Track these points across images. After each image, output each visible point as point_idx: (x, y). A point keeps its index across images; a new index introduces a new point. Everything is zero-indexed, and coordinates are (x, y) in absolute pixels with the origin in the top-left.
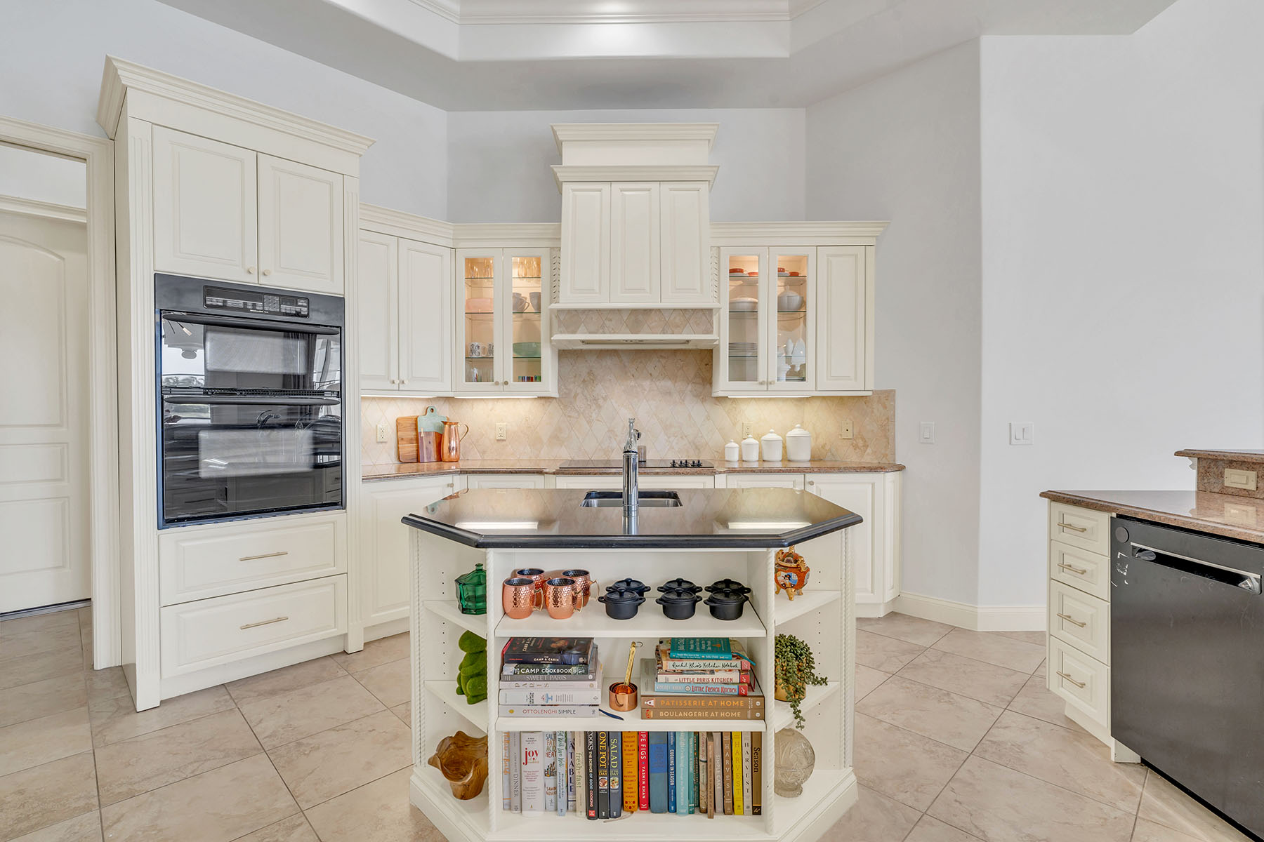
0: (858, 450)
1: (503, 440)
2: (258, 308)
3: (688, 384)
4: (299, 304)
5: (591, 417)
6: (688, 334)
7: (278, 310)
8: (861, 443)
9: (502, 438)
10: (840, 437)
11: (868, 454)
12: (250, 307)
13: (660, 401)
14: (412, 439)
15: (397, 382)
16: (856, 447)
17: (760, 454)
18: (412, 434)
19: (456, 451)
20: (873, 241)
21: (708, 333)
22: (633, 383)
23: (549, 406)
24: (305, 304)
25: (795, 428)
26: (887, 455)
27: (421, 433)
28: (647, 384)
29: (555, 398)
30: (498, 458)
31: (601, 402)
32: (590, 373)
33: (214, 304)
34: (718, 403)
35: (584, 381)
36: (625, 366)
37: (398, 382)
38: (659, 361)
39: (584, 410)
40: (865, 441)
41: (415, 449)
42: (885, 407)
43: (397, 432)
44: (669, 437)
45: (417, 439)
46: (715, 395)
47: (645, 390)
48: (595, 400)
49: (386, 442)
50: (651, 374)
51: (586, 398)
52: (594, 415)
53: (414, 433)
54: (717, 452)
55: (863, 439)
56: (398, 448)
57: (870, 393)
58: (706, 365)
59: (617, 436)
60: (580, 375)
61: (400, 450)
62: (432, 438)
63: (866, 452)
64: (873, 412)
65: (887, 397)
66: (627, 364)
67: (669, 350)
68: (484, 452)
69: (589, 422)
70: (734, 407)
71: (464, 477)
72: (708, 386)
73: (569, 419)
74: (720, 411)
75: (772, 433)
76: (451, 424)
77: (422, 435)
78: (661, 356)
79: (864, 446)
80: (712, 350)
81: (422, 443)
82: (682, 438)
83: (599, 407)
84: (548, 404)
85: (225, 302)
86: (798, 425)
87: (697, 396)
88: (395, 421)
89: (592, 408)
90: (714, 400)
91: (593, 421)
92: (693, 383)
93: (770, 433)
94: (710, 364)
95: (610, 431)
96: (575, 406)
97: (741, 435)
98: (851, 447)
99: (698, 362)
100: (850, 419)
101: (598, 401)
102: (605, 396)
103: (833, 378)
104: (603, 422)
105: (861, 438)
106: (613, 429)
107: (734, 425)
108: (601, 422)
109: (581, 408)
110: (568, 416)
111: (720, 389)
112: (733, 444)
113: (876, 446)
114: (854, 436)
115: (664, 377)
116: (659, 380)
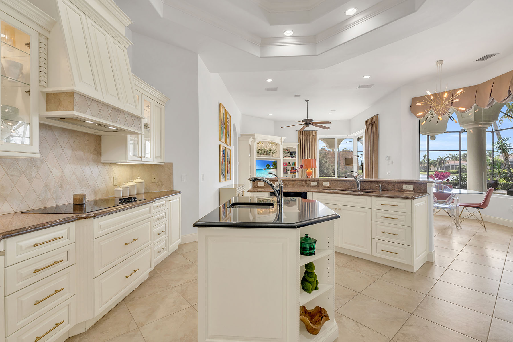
0: (159, 186)
3: (91, 155)
5: (31, 175)
8: (160, 184)
10: (151, 182)
16: (158, 185)
21: (139, 130)
26: (171, 187)
34: (104, 166)
40: (162, 183)
42: (170, 169)
44: (82, 188)
46: (102, 162)
52: (33, 174)
54: (104, 194)
57: (163, 164)
58: (99, 144)
59: (50, 189)
63: (163, 187)
64: (164, 171)
65: (169, 166)
67: (81, 132)
69: (30, 180)
72: (100, 156)
73: (11, 177)
74: (104, 170)
78: (77, 135)
79: (161, 185)
80: (101, 136)
82: (88, 187)
83: (38, 167)
86: (139, 177)
87: (95, 162)
89: (32, 168)
90: (102, 164)
91: (33, 179)
92: (93, 154)
93: (130, 181)
94: (100, 144)
95: (46, 185)
96: (17, 167)
97: (113, 183)
98: (156, 185)
99: (95, 142)
100: (156, 174)
101: (37, 163)
102: (42, 159)
103: (156, 157)
104: (41, 179)
105: (160, 181)
106: (49, 184)
107: (110, 178)
108: (39, 179)
109: (22, 168)
110: (11, 175)
111: (105, 158)
112: (119, 188)
113: (167, 184)
114: (157, 181)
115: (79, 149)
116: (76, 150)
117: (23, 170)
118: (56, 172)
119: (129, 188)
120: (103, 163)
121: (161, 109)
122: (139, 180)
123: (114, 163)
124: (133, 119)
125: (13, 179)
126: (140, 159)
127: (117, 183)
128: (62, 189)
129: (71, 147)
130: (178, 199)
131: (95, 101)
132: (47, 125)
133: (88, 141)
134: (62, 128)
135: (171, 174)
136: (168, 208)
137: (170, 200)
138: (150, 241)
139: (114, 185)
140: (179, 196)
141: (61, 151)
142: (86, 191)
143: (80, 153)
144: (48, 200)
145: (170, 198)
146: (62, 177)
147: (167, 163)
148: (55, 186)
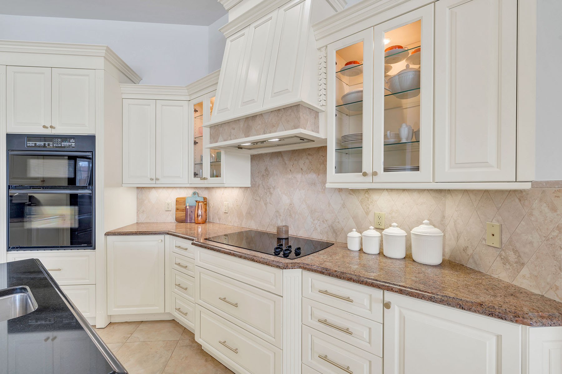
0: (508, 266)
1: (227, 213)
2: (51, 145)
4: (71, 141)
5: (267, 201)
6: (280, 131)
7: (60, 145)
8: (512, 257)
9: (226, 211)
10: (483, 241)
11: (524, 276)
12: (47, 145)
13: (308, 190)
14: (183, 210)
16: (506, 260)
21: (295, 128)
22: (290, 177)
24: (74, 141)
25: (422, 223)
28: (299, 176)
29: (249, 187)
30: (225, 223)
31: (272, 190)
32: (266, 170)
33: (31, 145)
34: (352, 194)
35: (263, 175)
36: (286, 164)
37: (155, 179)
38: (307, 158)
39: (263, 196)
40: (519, 256)
41: (184, 215)
43: (177, 205)
44: (314, 220)
45: (186, 210)
47: (298, 181)
48: (269, 189)
49: (170, 211)
51: (264, 187)
52: (268, 200)
53: (184, 206)
55: (516, 251)
56: (176, 214)
57: (528, 186)
59: (280, 215)
60: (261, 171)
62: (194, 209)
64: (531, 214)
66: (287, 162)
68: (220, 219)
69: (266, 204)
70: (366, 197)
75: (394, 226)
77: (187, 207)
78: (308, 154)
82: (323, 221)
83: (271, 194)
85: (35, 144)
88: (176, 199)
95: (277, 212)
96: (259, 193)
98: (498, 259)
100: (498, 221)
102: (274, 186)
104: (273, 205)
105: (513, 249)
106: (279, 211)
107: (367, 213)
110: (255, 200)
112: (355, 234)
113: (537, 268)
114: (503, 245)
115: (311, 171)
116: (307, 173)
118: (286, 200)
125: (256, 203)
127: (383, 224)
129: (301, 170)
136: (383, 323)
139: (376, 228)
142: (320, 226)
143: (312, 176)
146: (291, 204)
147: (541, 183)
148: (284, 213)
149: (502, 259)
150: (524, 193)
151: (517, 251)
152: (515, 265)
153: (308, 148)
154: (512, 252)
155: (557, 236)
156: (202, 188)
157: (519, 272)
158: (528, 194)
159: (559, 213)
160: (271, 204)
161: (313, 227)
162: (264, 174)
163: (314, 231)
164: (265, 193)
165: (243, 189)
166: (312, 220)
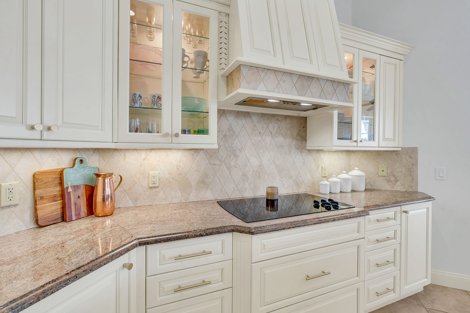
0: (390, 183)
1: (156, 187)
3: (293, 140)
5: (230, 164)
8: (392, 179)
9: (155, 185)
10: (377, 175)
11: (398, 186)
13: (277, 152)
14: (55, 196)
15: (39, 128)
16: (389, 181)
17: (341, 187)
18: (56, 190)
19: (111, 199)
20: (401, 57)
23: (197, 156)
26: (412, 187)
27: (67, 188)
28: (268, 139)
30: (150, 203)
31: (238, 152)
34: (309, 154)
35: (225, 136)
37: (41, 128)
38: (276, 123)
39: (225, 159)
40: (396, 178)
41: (59, 206)
42: (411, 158)
43: (34, 189)
44: (282, 178)
45: (63, 195)
46: (307, 148)
47: (267, 143)
48: (233, 151)
49: (15, 205)
50: (271, 132)
51: (226, 150)
52: (232, 163)
53: (58, 189)
56: (36, 210)
57: (400, 149)
58: (303, 127)
59: (248, 178)
60: (222, 130)
61: (38, 212)
62: (82, 192)
64: (401, 160)
65: (411, 151)
67: (282, 116)
68: (136, 199)
69: (229, 169)
70: (317, 156)
71: (143, 247)
72: (304, 142)
73: (213, 166)
74: (310, 159)
76: (105, 176)
77: (70, 190)
78: (277, 120)
80: (306, 117)
81: (70, 199)
82: (289, 178)
83: (236, 156)
84: (197, 154)
86: (357, 168)
87: (298, 149)
88: (30, 176)
89: (231, 157)
90: (307, 151)
91: (232, 168)
92: (296, 139)
93: (343, 173)
94: (305, 127)
95: (244, 175)
96: (218, 156)
97: (321, 175)
98: (385, 181)
99: (299, 125)
100: (385, 165)
101: (235, 152)
102: (241, 148)
103: (385, 139)
104: (239, 168)
105: (393, 176)
106: (246, 174)
107: (318, 168)
108: (238, 168)
109: (223, 157)
110: (213, 164)
111: (311, 144)
112: (326, 182)
113: (404, 181)
114: (388, 174)
115: (279, 135)
116: (276, 137)
117: (223, 159)
118: (254, 161)
119: (339, 183)
120: (309, 150)
121: (395, 65)
122: (356, 172)
123: (321, 150)
124: (335, 87)
125: (214, 168)
126: (355, 144)
127: (326, 174)
128: (259, 179)
129: (270, 133)
130: (426, 210)
131: (271, 71)
132: (246, 112)
133: (290, 125)
134: (261, 113)
135: (413, 165)
136: (401, 224)
137: (406, 212)
138: (358, 278)
139: (323, 177)
140: (429, 204)
141: (259, 139)
142: (286, 182)
143: (280, 139)
144: (246, 190)
145: (404, 208)
146: (260, 166)
147: (405, 148)
148: (253, 175)
149: (387, 180)
150: (398, 152)
151: (395, 176)
152: (394, 182)
153: (277, 114)
154: (393, 177)
155: (412, 168)
156: (88, 149)
157: (395, 185)
158: (400, 152)
159: (413, 159)
160: (236, 167)
161: (281, 183)
162: (227, 134)
163: (281, 187)
164: (229, 156)
165: (192, 152)
166: (280, 178)
